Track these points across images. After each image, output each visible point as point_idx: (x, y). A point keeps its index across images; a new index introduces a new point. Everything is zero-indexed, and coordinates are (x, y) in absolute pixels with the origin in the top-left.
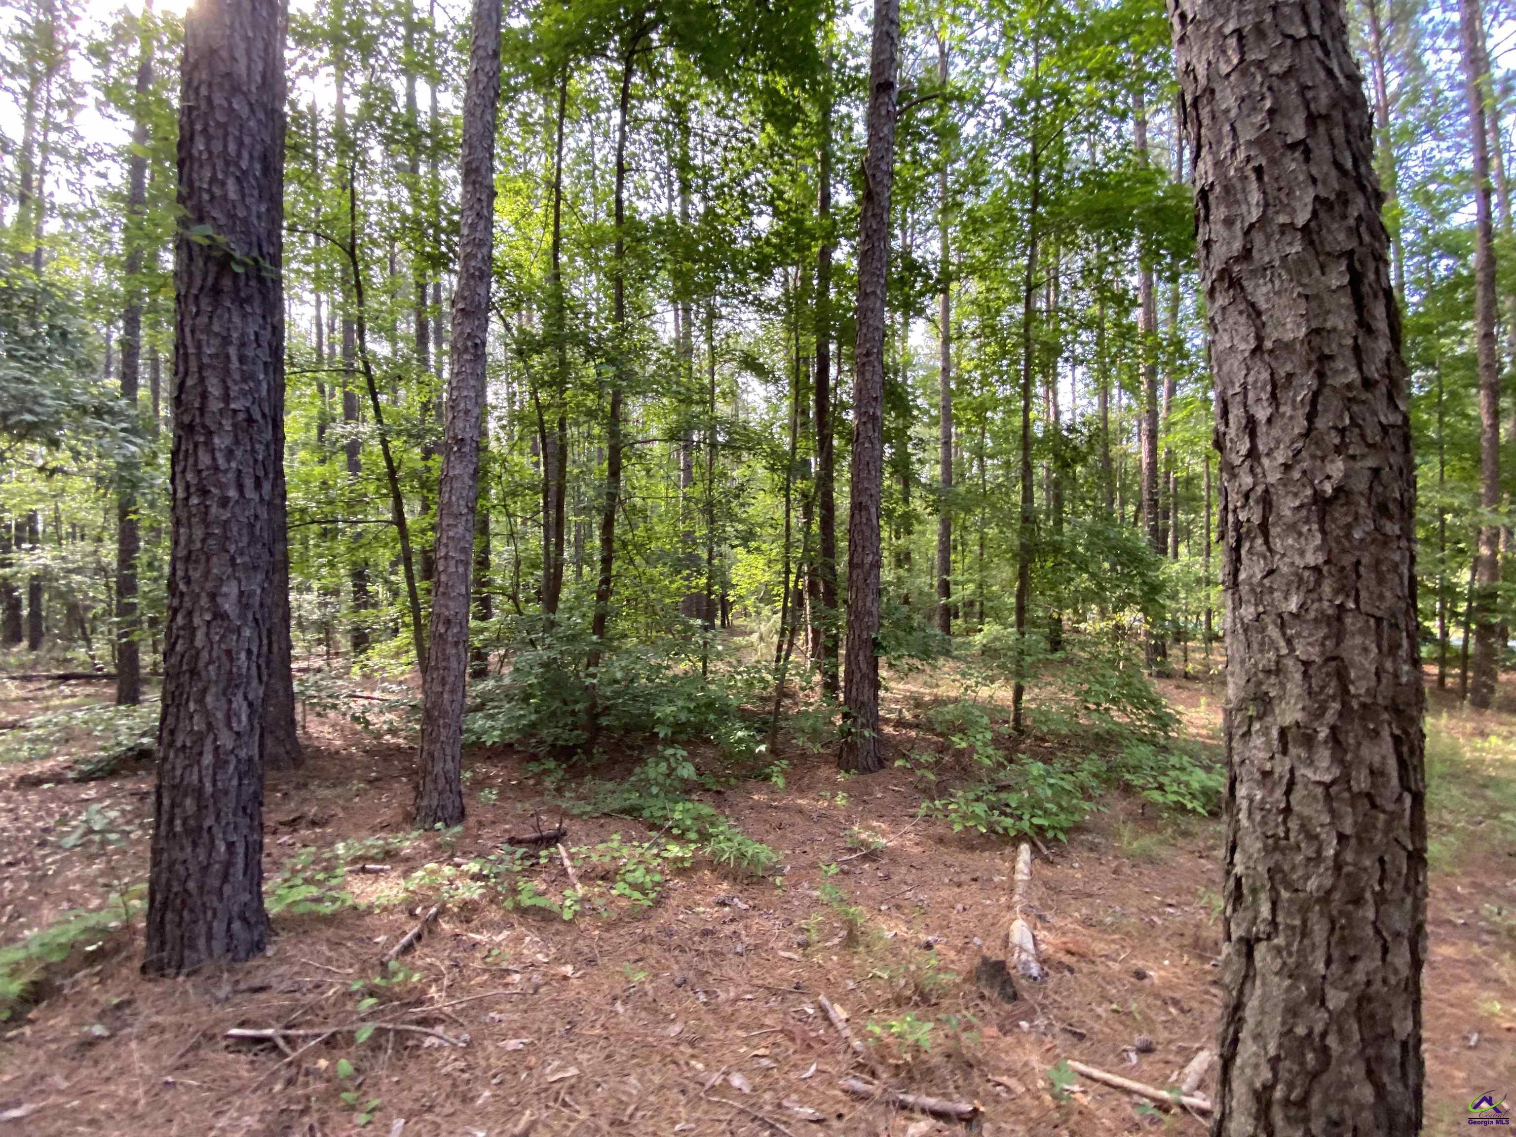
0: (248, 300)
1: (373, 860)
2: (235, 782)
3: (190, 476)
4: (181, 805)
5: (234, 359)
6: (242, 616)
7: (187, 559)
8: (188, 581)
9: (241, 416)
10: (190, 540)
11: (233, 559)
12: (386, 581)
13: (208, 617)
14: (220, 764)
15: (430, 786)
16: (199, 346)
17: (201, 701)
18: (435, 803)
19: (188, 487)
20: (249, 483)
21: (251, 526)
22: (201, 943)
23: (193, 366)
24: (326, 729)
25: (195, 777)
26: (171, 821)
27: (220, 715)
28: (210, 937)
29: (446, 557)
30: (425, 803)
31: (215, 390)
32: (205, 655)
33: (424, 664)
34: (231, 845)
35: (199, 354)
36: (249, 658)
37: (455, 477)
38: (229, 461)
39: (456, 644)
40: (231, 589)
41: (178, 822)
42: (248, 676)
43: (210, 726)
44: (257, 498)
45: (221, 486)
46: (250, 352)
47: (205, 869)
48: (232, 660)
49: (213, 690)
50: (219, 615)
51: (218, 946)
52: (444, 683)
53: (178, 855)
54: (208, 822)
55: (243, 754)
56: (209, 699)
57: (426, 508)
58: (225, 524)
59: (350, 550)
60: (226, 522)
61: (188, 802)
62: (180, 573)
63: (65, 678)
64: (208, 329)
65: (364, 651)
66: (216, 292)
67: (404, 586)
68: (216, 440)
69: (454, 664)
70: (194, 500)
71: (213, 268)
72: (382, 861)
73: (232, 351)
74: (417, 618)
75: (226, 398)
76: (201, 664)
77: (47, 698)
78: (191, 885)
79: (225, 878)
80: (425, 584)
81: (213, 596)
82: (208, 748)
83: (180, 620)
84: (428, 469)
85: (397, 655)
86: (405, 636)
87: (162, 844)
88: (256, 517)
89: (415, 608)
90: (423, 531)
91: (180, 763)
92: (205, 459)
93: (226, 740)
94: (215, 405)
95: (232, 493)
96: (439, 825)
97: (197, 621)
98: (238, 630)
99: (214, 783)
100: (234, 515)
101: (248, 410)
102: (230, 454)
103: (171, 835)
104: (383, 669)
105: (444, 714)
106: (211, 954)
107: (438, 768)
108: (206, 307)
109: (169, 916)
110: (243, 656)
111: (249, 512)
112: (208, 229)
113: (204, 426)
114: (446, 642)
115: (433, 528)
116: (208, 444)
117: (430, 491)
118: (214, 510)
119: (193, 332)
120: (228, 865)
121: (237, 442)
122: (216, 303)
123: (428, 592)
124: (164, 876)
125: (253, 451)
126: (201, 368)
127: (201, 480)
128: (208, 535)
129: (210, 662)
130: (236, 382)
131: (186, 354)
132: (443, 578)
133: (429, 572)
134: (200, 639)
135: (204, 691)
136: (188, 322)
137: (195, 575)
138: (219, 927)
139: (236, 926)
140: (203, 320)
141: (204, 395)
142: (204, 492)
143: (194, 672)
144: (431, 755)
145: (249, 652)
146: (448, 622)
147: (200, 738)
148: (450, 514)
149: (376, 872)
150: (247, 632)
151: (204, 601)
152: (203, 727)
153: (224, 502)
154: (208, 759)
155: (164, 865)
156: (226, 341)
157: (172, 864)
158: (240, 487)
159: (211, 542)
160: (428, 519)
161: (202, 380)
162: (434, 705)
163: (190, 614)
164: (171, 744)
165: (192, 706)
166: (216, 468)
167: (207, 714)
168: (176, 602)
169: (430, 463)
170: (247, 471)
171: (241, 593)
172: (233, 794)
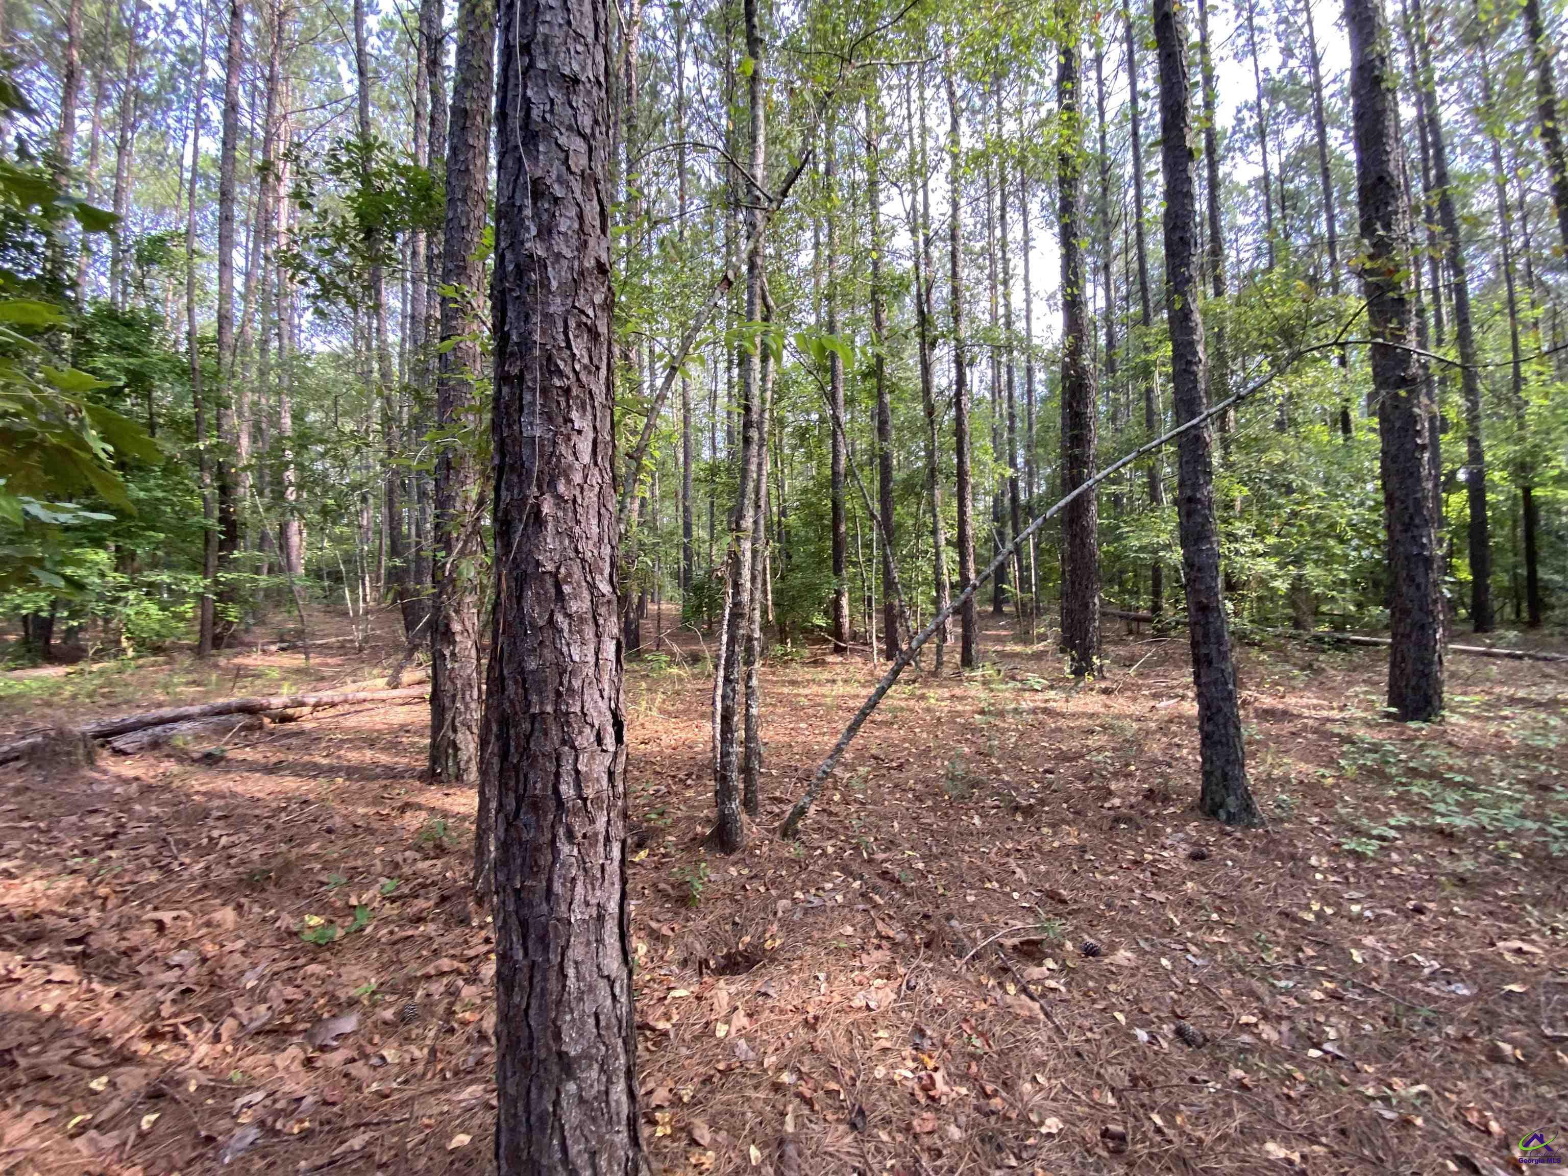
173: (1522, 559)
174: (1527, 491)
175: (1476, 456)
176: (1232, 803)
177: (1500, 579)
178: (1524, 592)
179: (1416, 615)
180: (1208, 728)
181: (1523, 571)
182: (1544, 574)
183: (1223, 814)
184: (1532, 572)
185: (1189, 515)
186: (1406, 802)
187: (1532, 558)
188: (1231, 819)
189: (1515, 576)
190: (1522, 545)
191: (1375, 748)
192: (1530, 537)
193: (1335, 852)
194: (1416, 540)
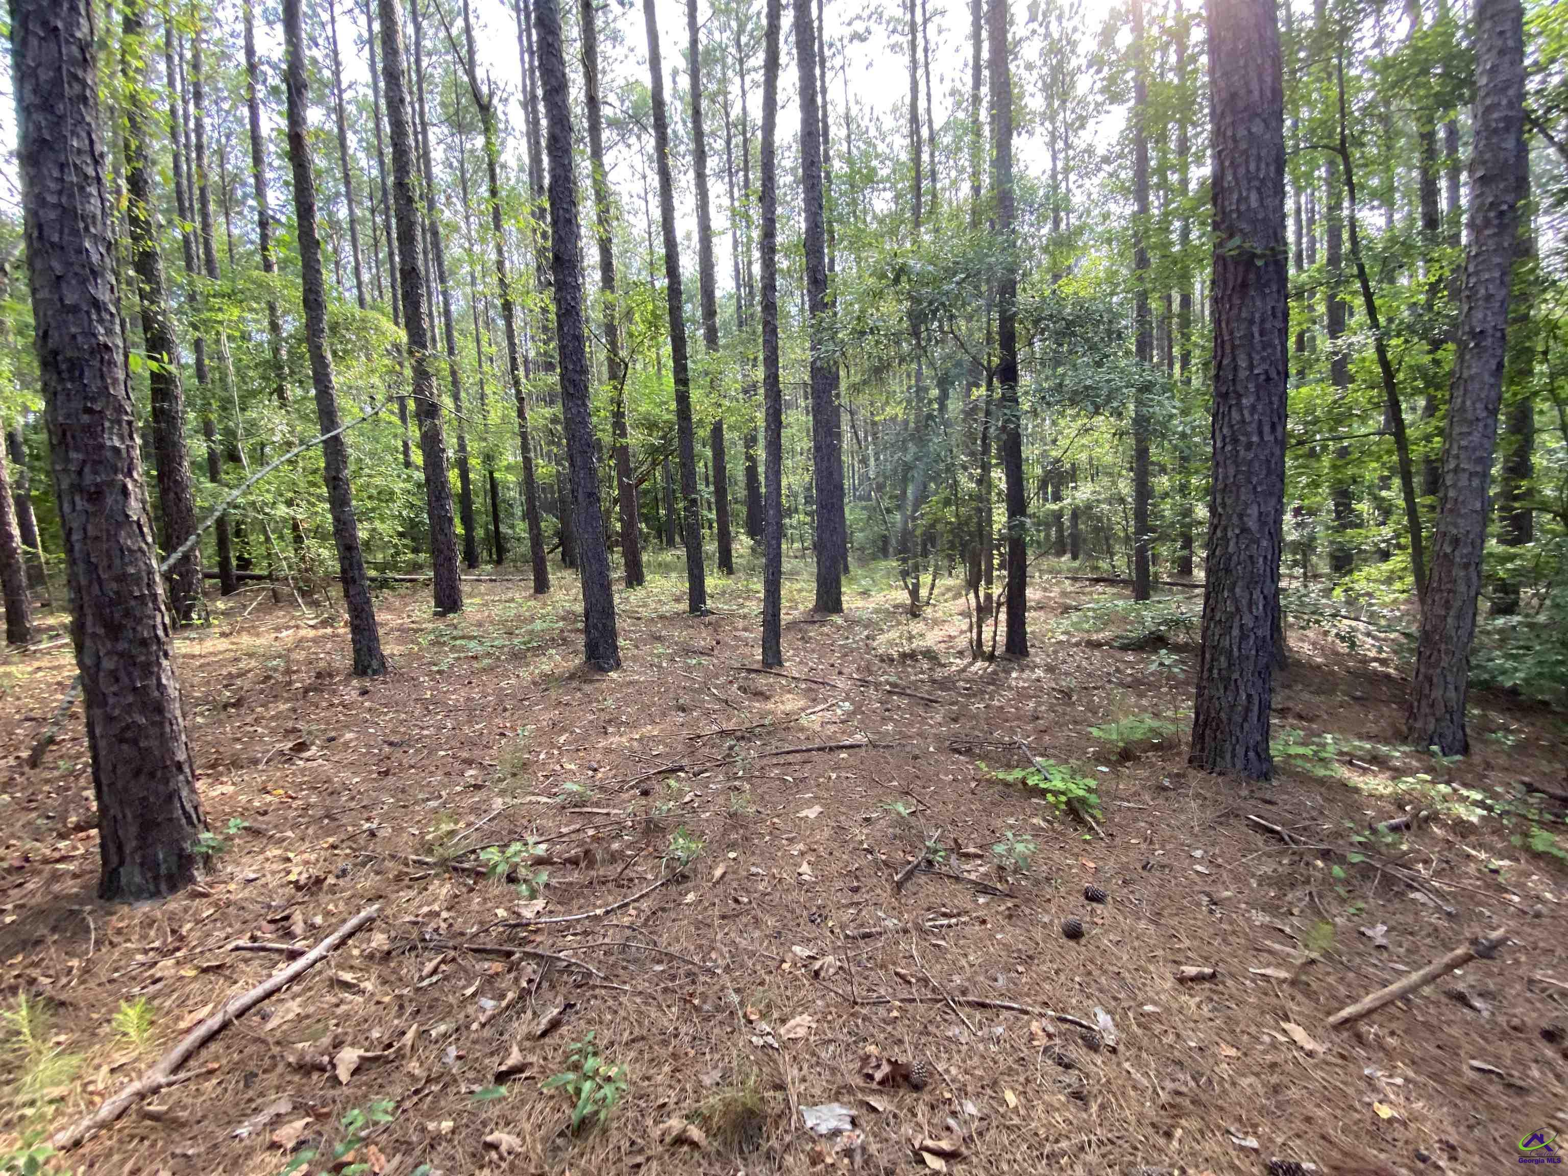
0: (1267, 285)
1: (1361, 759)
2: (1253, 652)
3: (1225, 431)
4: (1218, 660)
5: (1257, 335)
6: (1261, 530)
7: (1224, 490)
8: (1224, 505)
9: (1262, 377)
10: (1226, 477)
11: (1255, 488)
12: (1376, 498)
13: (1237, 531)
14: (1243, 637)
15: (1425, 709)
16: (1231, 333)
17: (1232, 590)
18: (1431, 727)
19: (1224, 438)
20: (1267, 429)
21: (1268, 461)
22: (1228, 756)
23: (1228, 350)
24: (1306, 646)
25: (1227, 643)
26: (1210, 670)
27: (1244, 602)
28: (1234, 756)
29: (1456, 470)
30: (1419, 725)
31: (1243, 363)
32: (1235, 558)
33: (1424, 587)
34: (1249, 696)
35: (1232, 340)
36: (1265, 563)
37: (1472, 378)
38: (1252, 415)
39: (1466, 566)
40: (1254, 511)
41: (1215, 671)
42: (1265, 576)
43: (1238, 609)
44: (1272, 438)
45: (1247, 434)
46: (1268, 326)
47: (1232, 707)
48: (1253, 563)
49: (1240, 584)
50: (1245, 530)
51: (1239, 765)
52: (1447, 605)
53: (1213, 692)
54: (1236, 676)
55: (1260, 633)
56: (1237, 590)
57: (1431, 410)
58: (1250, 463)
59: (1334, 467)
60: (1251, 461)
61: (1222, 659)
62: (1219, 500)
63: (1097, 581)
64: (1239, 319)
65: (1350, 572)
66: (1244, 285)
67: (1401, 503)
68: (1244, 401)
69: (1462, 588)
70: (1229, 448)
71: (1241, 269)
72: (1370, 762)
73: (1256, 330)
74: (1417, 539)
75: (1251, 367)
76: (1233, 565)
77: (1091, 593)
78: (1223, 715)
79: (1245, 719)
80: (1429, 500)
81: (1241, 516)
82: (1236, 624)
83: (1219, 533)
84: (1437, 362)
85: (1389, 580)
86: (1399, 560)
87: (1204, 683)
88: (1272, 454)
89: (1415, 528)
90: (1428, 438)
91: (1217, 631)
92: (1235, 415)
93: (1248, 621)
94: (1243, 374)
95: (1255, 439)
96: (1434, 748)
97: (1230, 534)
98: (1257, 541)
99: (1240, 649)
100: (1256, 456)
101: (1266, 372)
102: (1253, 408)
103: (1211, 679)
104: (1370, 595)
105: (1447, 639)
106: (1234, 765)
107: (1437, 693)
108: (1237, 301)
109: (1208, 732)
110: (1261, 560)
111: (1267, 452)
112: (1237, 241)
113: (1235, 392)
114: (1452, 562)
115: (1440, 432)
116: (1239, 404)
117: (1438, 387)
118: (1242, 453)
119: (1227, 324)
120: (1248, 710)
121: (1258, 398)
122: (1243, 295)
123: (1432, 508)
124: (1205, 705)
125: (1271, 403)
126: (1234, 348)
127: (1233, 432)
128: (1237, 472)
129: (1239, 563)
130: (1258, 353)
131: (1223, 342)
132: (1452, 494)
133: (1434, 485)
134: (1231, 548)
135: (1234, 584)
136: (1224, 317)
137: (1229, 501)
138: (1240, 750)
139: (1251, 754)
140: (1235, 311)
141: (1235, 369)
142: (1235, 441)
143: (1228, 571)
144: (1429, 679)
145: (1265, 557)
146: (1456, 542)
147: (1232, 616)
148: (1464, 420)
149: (1364, 769)
150: (1265, 543)
151: (1235, 519)
152: (1233, 609)
153: (1249, 446)
154: (1236, 632)
155: (1206, 697)
156: (1251, 322)
157: (1211, 698)
158: (1261, 434)
159: (1240, 476)
160: (1434, 422)
161: (1234, 359)
162: (1435, 628)
163: (1225, 529)
164: (1212, 619)
165: (1226, 594)
166: (1243, 421)
167: (1236, 601)
168: (1216, 521)
169: (1440, 354)
170: (1266, 420)
171: (1261, 514)
172: (1252, 659)
173: (490, 519)
174: (491, 473)
175: (462, 447)
176: (375, 664)
177: (480, 533)
178: (493, 541)
179: (446, 552)
180: (357, 622)
181: (492, 527)
182: (503, 529)
183: (370, 672)
184: (497, 528)
185: (335, 488)
186: (453, 649)
187: (496, 520)
188: (375, 672)
189: (487, 530)
190: (490, 509)
191: (433, 631)
192: (494, 505)
193: (430, 674)
194: (443, 507)
